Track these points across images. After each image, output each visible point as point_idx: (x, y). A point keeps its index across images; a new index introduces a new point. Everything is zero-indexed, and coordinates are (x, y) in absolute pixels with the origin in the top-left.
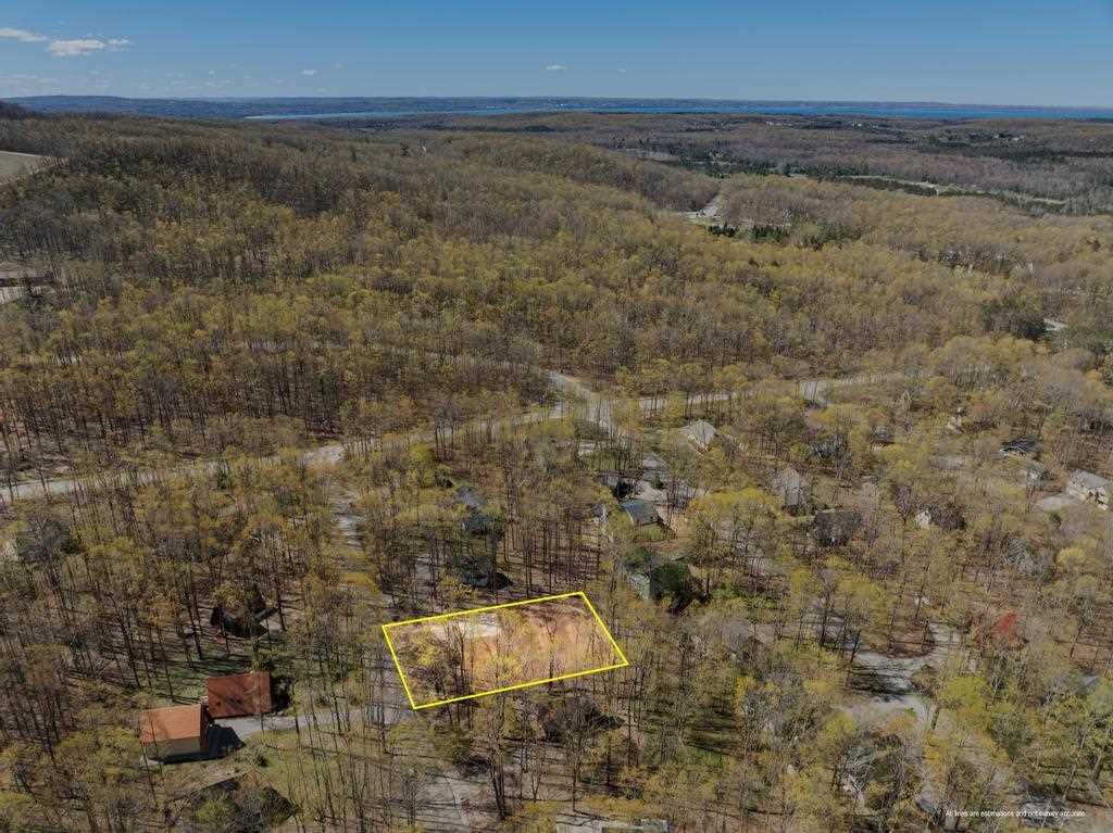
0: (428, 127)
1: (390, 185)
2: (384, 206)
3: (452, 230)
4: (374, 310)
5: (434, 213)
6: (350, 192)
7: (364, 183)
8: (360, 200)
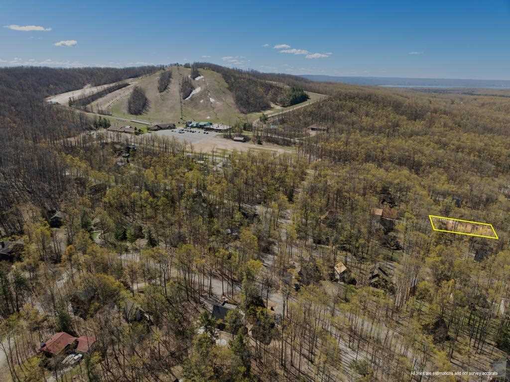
0: (465, 93)
1: (445, 113)
2: (442, 120)
3: (468, 131)
4: (433, 148)
5: (462, 125)
6: (429, 113)
7: (435, 111)
8: (432, 117)
